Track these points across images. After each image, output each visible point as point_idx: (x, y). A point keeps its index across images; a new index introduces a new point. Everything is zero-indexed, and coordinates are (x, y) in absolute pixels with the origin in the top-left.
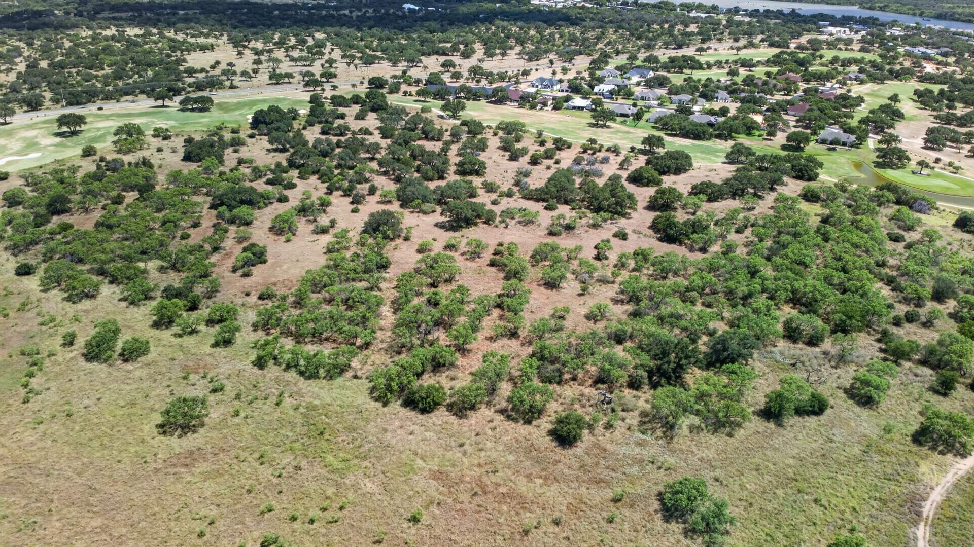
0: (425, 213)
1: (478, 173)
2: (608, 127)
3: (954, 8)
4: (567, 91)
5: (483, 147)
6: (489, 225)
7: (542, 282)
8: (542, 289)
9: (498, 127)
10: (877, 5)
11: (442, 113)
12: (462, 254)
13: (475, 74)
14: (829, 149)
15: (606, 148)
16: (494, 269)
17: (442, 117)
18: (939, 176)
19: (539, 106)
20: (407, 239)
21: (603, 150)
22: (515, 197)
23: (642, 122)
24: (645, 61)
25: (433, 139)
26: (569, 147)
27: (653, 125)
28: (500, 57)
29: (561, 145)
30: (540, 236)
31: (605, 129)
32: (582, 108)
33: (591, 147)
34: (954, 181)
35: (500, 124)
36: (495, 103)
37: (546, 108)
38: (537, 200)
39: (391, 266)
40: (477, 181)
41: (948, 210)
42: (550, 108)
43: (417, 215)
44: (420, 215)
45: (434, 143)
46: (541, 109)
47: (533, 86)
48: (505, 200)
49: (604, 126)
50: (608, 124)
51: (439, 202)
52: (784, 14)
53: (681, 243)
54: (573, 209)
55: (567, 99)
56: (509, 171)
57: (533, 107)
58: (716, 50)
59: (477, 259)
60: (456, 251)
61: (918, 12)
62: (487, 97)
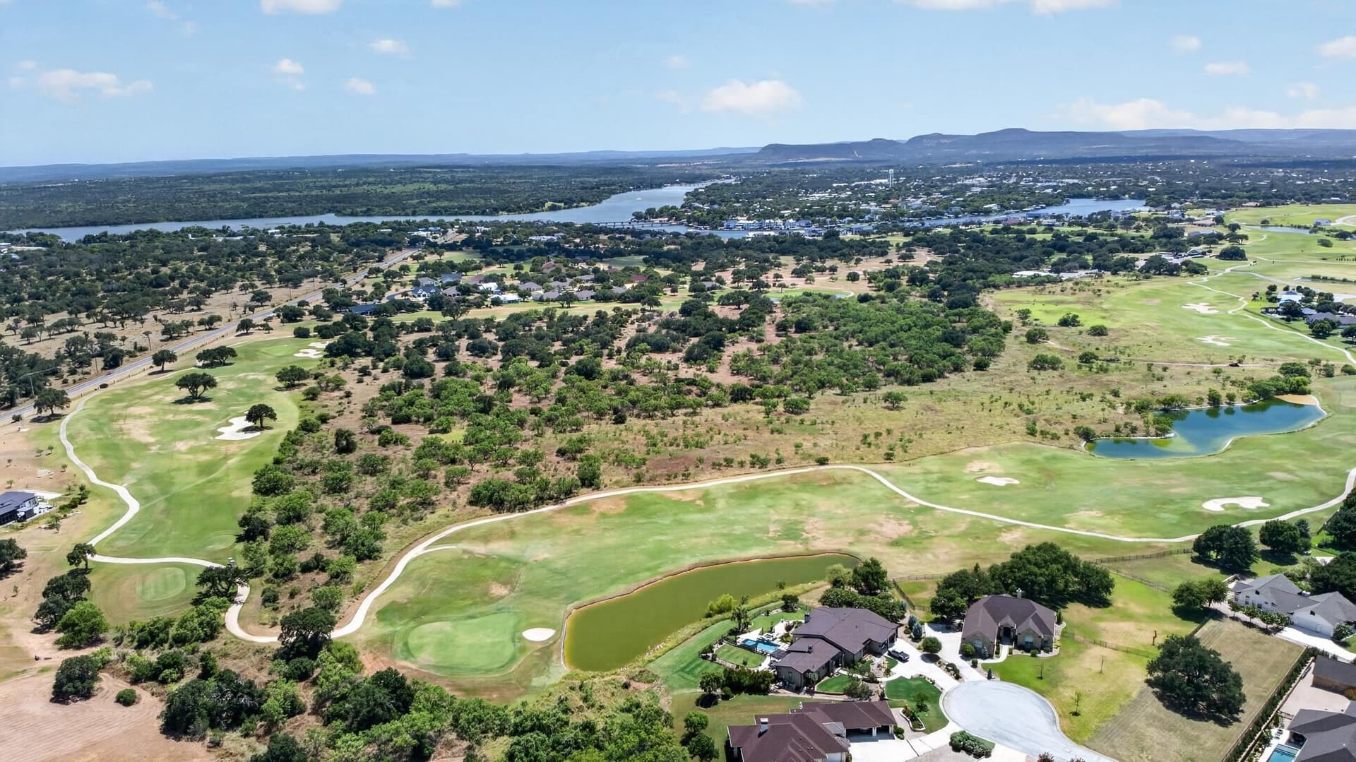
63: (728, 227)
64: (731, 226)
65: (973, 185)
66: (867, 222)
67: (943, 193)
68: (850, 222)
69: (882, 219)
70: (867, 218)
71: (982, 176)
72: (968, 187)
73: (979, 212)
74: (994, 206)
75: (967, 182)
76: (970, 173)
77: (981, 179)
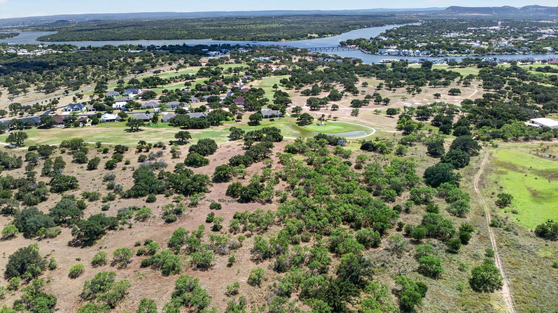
0: (52, 237)
1: (72, 187)
2: (141, 130)
3: (255, 34)
4: (93, 110)
5: (60, 164)
6: (115, 229)
7: (194, 266)
8: (198, 271)
9: (62, 146)
10: (221, 37)
11: (8, 144)
12: (113, 265)
13: (14, 109)
14: (271, 120)
15: (153, 145)
16: (148, 269)
17: (8, 147)
18: (331, 124)
19: (81, 125)
20: (52, 268)
21: (152, 147)
22: (117, 200)
23: (159, 123)
24: (130, 83)
25: (13, 168)
26: (127, 150)
27: (168, 123)
28: (23, 93)
29: (120, 150)
30: (161, 226)
31: (140, 132)
32: (114, 120)
33: (142, 146)
34: (338, 125)
35: (63, 143)
36: (45, 127)
37: (87, 125)
38: (136, 196)
39: (58, 301)
40: (78, 194)
41: (351, 141)
42: (89, 124)
43: (46, 241)
44: (48, 240)
45: (16, 170)
46: (84, 126)
47: (66, 110)
48: (111, 204)
49: (137, 130)
50: (139, 128)
51: (58, 223)
52: (180, 47)
53: (254, 201)
54: (167, 196)
55: (99, 116)
56: (96, 179)
57: (77, 125)
58: (163, 71)
59: (129, 265)
60: (105, 264)
61: (242, 39)
62: (36, 124)
63: (381, 53)
64: (383, 52)
65: (544, 33)
66: (466, 54)
67: (524, 37)
68: (455, 53)
69: (475, 53)
70: (466, 51)
71: (551, 28)
72: (541, 34)
73: (539, 52)
74: (549, 49)
75: (542, 31)
76: (545, 26)
77: (551, 30)
